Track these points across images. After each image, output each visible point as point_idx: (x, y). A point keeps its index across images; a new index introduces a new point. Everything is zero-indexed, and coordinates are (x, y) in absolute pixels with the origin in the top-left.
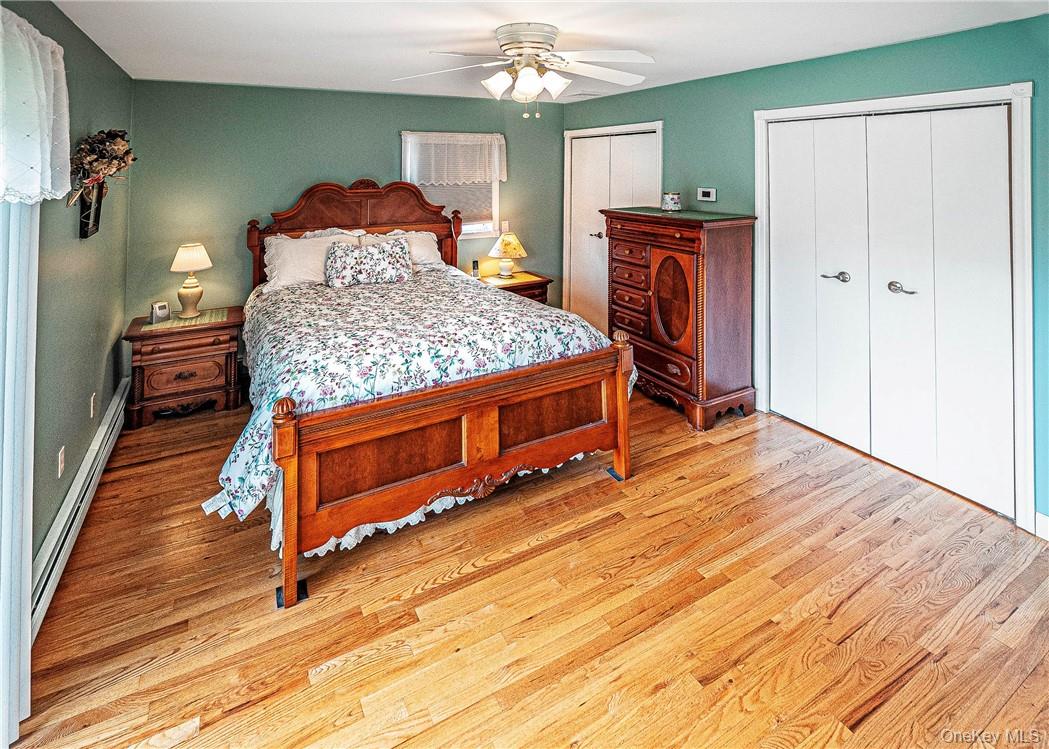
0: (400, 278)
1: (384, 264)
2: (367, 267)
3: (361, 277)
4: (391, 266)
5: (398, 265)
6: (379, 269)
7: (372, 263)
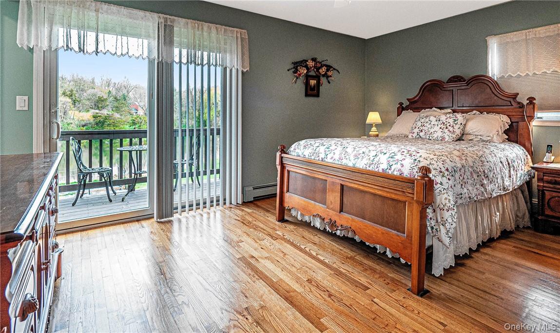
0: (443, 139)
1: (437, 128)
2: (426, 128)
3: (422, 134)
4: (441, 130)
5: (446, 131)
6: (432, 130)
7: (429, 126)
